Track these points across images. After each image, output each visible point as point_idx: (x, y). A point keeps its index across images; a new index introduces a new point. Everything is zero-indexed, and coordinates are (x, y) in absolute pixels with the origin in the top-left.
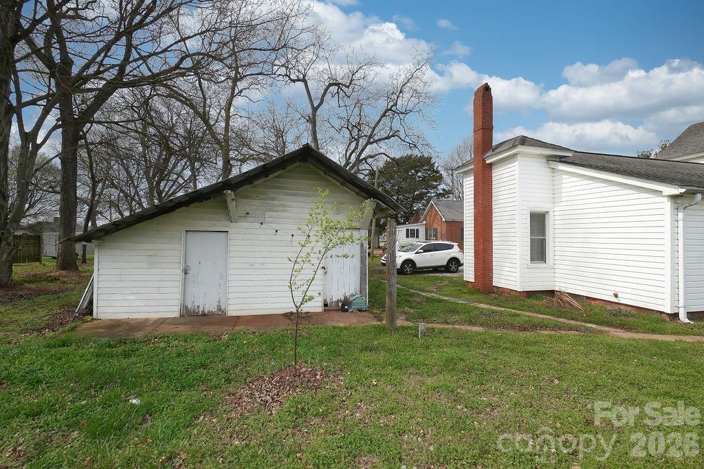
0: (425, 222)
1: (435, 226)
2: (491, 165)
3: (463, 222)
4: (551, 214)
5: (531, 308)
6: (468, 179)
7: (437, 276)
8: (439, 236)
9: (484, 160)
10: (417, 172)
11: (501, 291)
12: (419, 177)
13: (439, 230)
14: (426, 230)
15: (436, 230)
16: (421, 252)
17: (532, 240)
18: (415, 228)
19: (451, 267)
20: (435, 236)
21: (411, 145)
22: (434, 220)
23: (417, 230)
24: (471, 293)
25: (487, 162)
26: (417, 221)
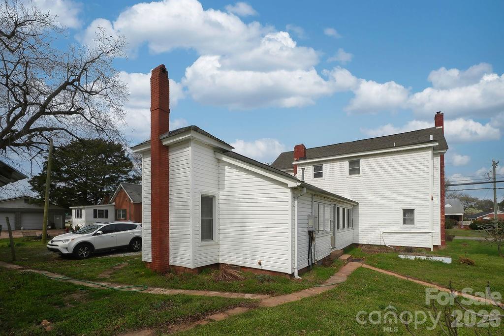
0: (114, 203)
1: (124, 207)
2: (167, 148)
3: (141, 204)
4: (217, 198)
5: (203, 286)
6: (145, 160)
7: (118, 258)
8: (128, 216)
9: (160, 141)
10: (108, 157)
11: (176, 269)
12: (110, 162)
13: (128, 211)
14: (116, 211)
15: (125, 211)
16: (99, 234)
17: (203, 221)
18: (104, 209)
19: (134, 246)
20: (125, 216)
21: (97, 128)
22: (123, 202)
23: (106, 211)
24: (148, 275)
25: (164, 143)
26: (106, 202)
